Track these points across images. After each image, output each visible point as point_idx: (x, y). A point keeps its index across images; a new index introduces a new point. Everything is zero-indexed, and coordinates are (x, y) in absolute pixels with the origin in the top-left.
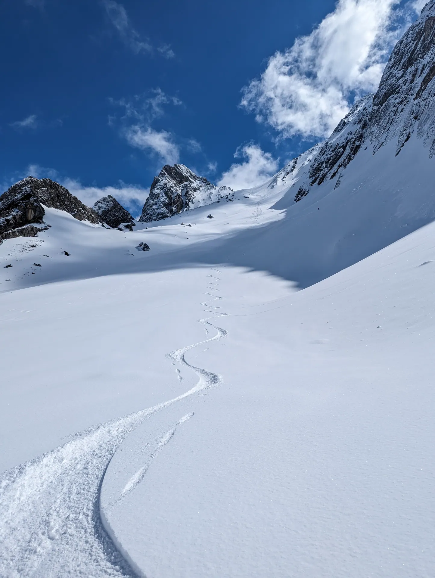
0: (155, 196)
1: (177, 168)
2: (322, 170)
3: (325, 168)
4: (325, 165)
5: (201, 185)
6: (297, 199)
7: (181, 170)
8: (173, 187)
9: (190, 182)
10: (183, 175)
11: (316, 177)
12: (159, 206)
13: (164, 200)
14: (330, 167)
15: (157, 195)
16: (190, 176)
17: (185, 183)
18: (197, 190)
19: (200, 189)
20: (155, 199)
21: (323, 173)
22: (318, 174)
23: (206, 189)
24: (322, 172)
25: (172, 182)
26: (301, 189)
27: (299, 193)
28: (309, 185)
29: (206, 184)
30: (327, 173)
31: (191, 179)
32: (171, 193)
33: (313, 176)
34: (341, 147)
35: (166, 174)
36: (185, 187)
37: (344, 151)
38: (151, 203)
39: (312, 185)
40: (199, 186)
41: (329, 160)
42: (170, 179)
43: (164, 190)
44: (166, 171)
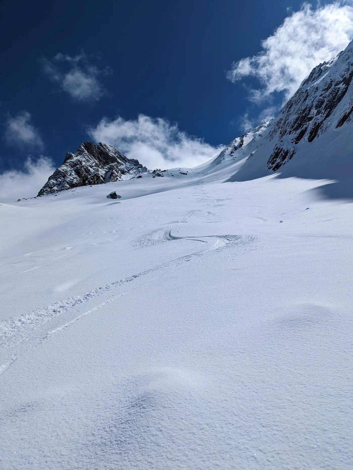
0: (61, 174)
1: (102, 147)
2: (311, 119)
3: (317, 115)
4: (315, 112)
5: (132, 167)
6: (274, 165)
7: (107, 150)
8: (93, 166)
9: (118, 164)
10: (109, 155)
11: (302, 129)
12: (63, 187)
13: (71, 179)
14: (327, 112)
15: (63, 173)
16: (118, 158)
17: (112, 164)
18: (127, 173)
19: (130, 172)
20: (58, 178)
21: (316, 123)
22: (305, 126)
23: (136, 172)
24: (311, 122)
25: (92, 161)
26: (279, 148)
27: (276, 155)
28: (292, 143)
29: (138, 167)
30: (322, 122)
31: (120, 161)
32: (87, 172)
33: (296, 129)
34: (342, 82)
35: (84, 152)
36: (111, 169)
37: (348, 87)
38: (52, 183)
39: (298, 143)
40: (129, 168)
41: (322, 102)
42: (90, 157)
43: (75, 168)
44: (85, 149)
